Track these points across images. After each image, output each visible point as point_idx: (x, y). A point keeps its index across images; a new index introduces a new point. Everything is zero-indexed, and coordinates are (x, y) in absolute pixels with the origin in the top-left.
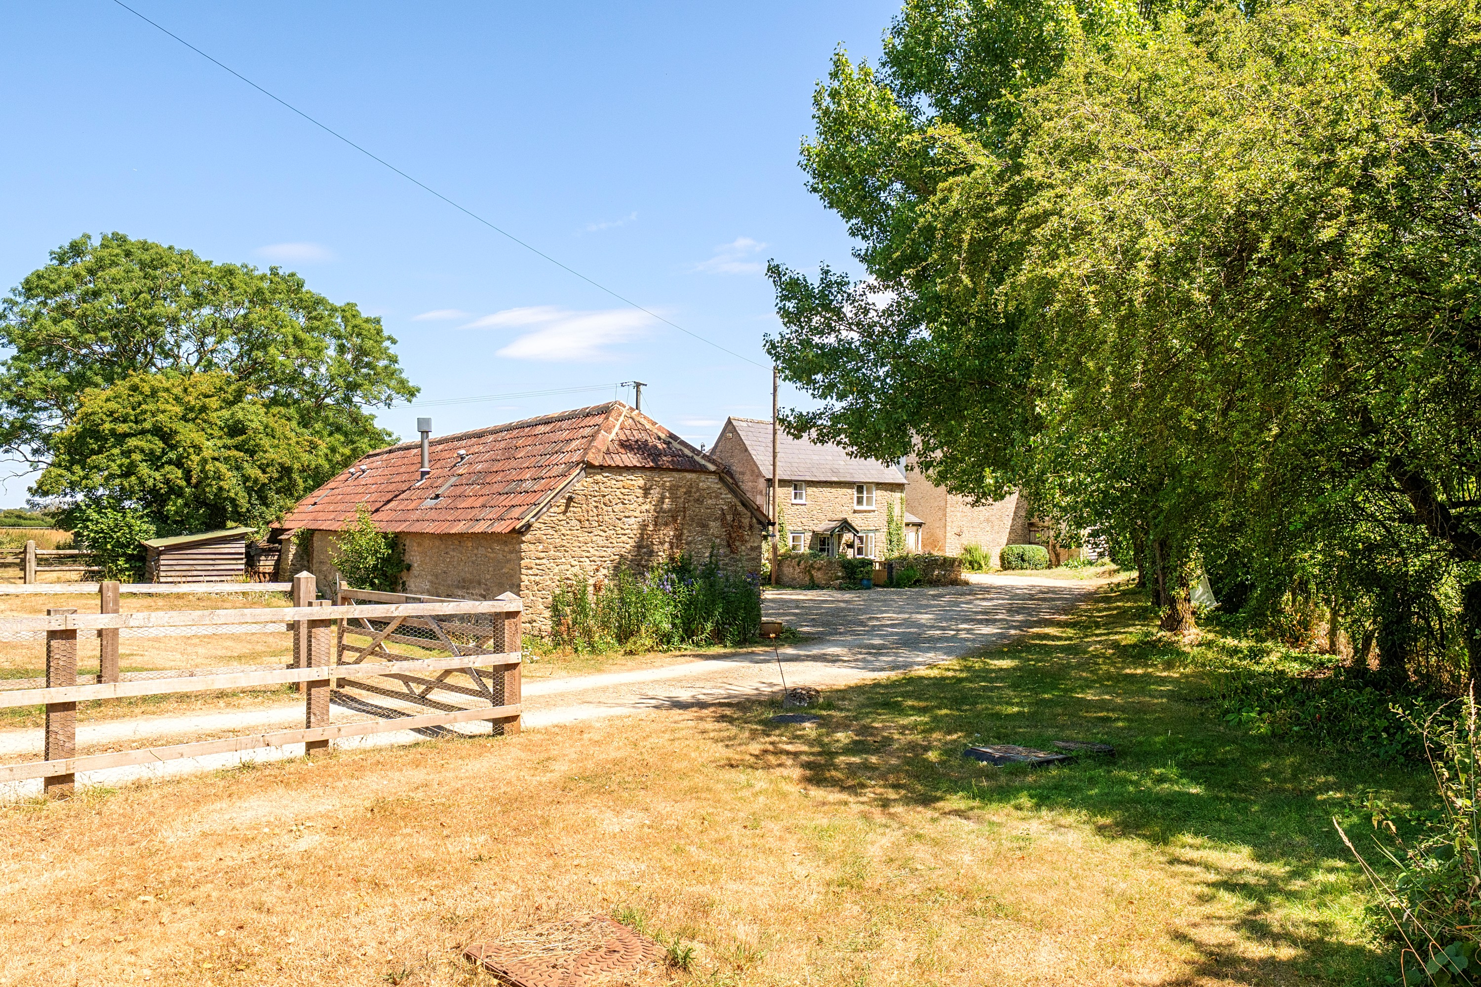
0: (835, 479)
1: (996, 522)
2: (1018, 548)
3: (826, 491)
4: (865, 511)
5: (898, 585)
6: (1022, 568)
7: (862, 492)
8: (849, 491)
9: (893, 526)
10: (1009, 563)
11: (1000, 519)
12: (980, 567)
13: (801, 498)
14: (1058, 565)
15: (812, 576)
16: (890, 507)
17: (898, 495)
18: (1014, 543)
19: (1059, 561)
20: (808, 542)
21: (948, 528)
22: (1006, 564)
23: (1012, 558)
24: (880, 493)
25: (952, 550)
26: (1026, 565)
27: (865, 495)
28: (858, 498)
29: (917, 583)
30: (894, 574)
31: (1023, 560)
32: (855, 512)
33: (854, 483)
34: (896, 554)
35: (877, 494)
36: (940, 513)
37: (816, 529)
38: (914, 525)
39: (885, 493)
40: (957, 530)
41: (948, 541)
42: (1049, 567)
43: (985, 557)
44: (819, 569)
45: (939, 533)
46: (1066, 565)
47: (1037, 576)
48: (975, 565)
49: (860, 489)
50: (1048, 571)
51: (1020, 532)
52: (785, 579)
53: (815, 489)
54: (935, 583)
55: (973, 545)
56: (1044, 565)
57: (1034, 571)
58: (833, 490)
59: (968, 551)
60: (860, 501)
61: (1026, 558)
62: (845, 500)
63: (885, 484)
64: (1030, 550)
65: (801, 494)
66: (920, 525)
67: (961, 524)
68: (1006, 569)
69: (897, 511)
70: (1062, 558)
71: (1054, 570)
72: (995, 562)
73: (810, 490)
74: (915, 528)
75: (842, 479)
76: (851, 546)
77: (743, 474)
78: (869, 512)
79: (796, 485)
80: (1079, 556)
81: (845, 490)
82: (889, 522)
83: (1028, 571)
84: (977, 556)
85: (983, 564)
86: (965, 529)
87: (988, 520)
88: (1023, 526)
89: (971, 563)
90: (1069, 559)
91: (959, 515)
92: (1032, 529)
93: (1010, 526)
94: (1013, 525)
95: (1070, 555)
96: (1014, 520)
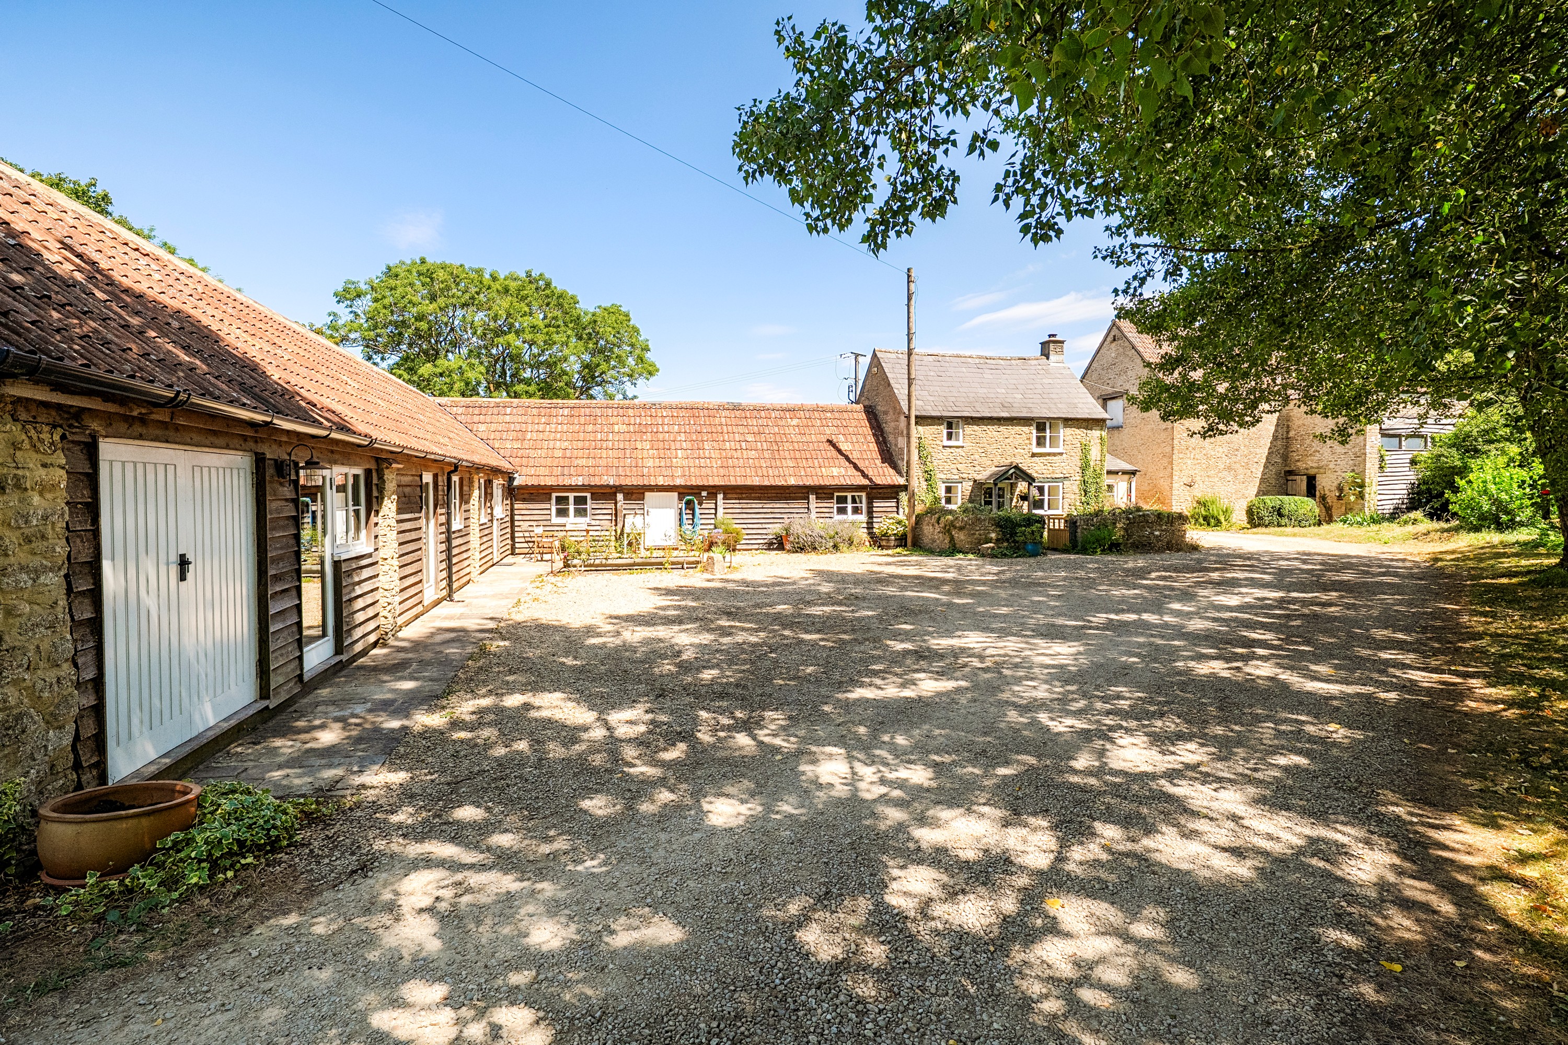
0: (1005, 415)
1: (1241, 471)
2: (1272, 501)
3: (992, 431)
4: (1049, 454)
5: (1084, 551)
6: (1279, 525)
7: (1044, 430)
8: (1026, 429)
9: (1089, 472)
10: (1260, 518)
11: (1247, 466)
12: (1218, 523)
13: (957, 439)
14: (1330, 520)
15: (952, 539)
16: (1085, 449)
17: (1096, 433)
18: (1264, 494)
19: (1332, 516)
20: (968, 493)
21: (1175, 478)
22: (1255, 520)
23: (1264, 513)
24: (1069, 431)
25: (1180, 503)
26: (1284, 521)
27: (1048, 434)
28: (1038, 438)
29: (1114, 547)
30: (1079, 534)
31: (1280, 515)
32: (1034, 455)
33: (1032, 419)
34: (1091, 509)
35: (1065, 433)
36: (1165, 461)
37: (978, 477)
38: (1125, 473)
39: (1077, 431)
40: (1187, 480)
41: (1175, 493)
42: (1319, 524)
43: (1225, 512)
44: (961, 529)
45: (1164, 484)
46: (1343, 521)
47: (1304, 536)
48: (1210, 521)
49: (1041, 427)
50: (1316, 529)
51: (1274, 481)
52: (926, 540)
53: (976, 428)
54: (1143, 547)
55: (1208, 497)
56: (1311, 522)
57: (1297, 529)
58: (1002, 428)
59: (1202, 504)
60: (1040, 442)
61: (1285, 512)
62: (1019, 440)
63: (1077, 420)
64: (1290, 502)
65: (957, 434)
66: (1133, 473)
67: (1191, 472)
68: (1255, 526)
69: (1095, 454)
70: (1335, 513)
71: (1325, 527)
72: (1240, 517)
73: (969, 429)
74: (1126, 477)
75: (1014, 415)
76: (1024, 498)
77: (886, 413)
78: (1054, 454)
79: (950, 423)
80: (1362, 509)
81: (1018, 429)
82: (1084, 468)
83: (1289, 529)
84: (1214, 510)
85: (1222, 519)
86: (1198, 478)
87: (1229, 468)
88: (1278, 474)
89: (1205, 518)
90: (1346, 513)
91: (1189, 462)
92: (1290, 478)
93: (1259, 475)
94: (1264, 474)
95: (1349, 509)
96: (1265, 467)
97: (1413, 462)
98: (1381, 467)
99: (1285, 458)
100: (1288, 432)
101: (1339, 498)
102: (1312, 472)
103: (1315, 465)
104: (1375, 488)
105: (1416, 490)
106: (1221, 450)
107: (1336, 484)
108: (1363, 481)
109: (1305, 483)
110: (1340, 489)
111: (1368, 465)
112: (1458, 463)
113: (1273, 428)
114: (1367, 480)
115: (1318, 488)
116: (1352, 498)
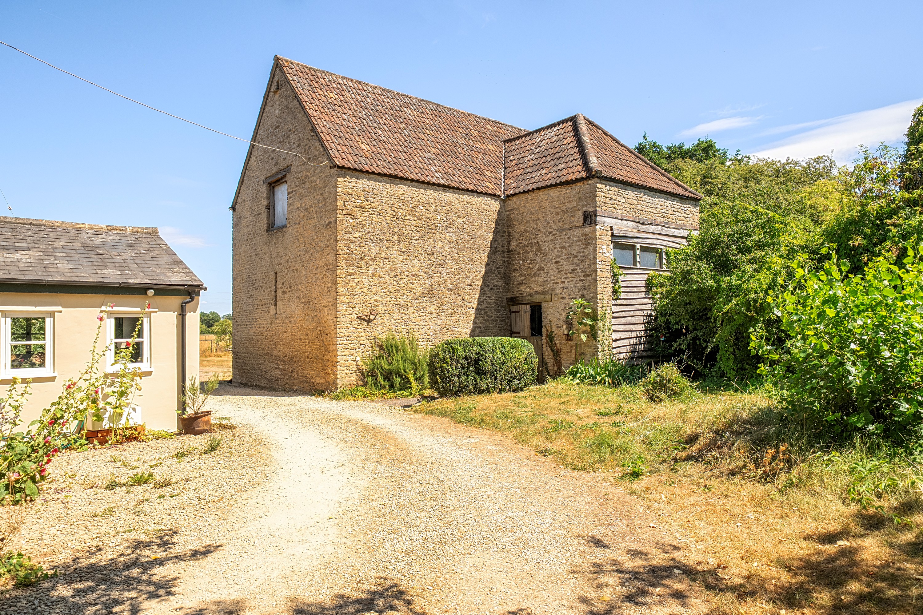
1: (448, 297)
6: (476, 390)
10: (446, 379)
11: (456, 290)
12: (406, 384)
14: (558, 374)
19: (559, 364)
21: (343, 307)
23: (452, 370)
25: (351, 351)
26: (485, 382)
31: (480, 372)
36: (329, 279)
40: (360, 311)
41: (342, 332)
42: (541, 380)
45: (324, 316)
46: (574, 374)
48: (394, 379)
51: (493, 313)
55: (399, 339)
56: (529, 377)
57: (504, 393)
59: (387, 351)
61: (487, 366)
64: (499, 347)
67: (369, 298)
70: (565, 359)
71: (551, 385)
80: (595, 355)
83: (491, 395)
85: (411, 375)
86: (381, 308)
87: (431, 293)
88: (499, 303)
89: (388, 376)
90: (577, 361)
91: (366, 281)
92: (514, 308)
93: (474, 304)
94: (480, 302)
95: (580, 355)
96: (483, 292)
97: (649, 286)
98: (615, 292)
99: (507, 279)
100: (509, 242)
101: (569, 337)
102: (537, 299)
103: (539, 289)
104: (608, 322)
105: (653, 325)
106: (417, 264)
107: (563, 317)
108: (595, 311)
109: (528, 315)
110: (570, 325)
111: (600, 288)
112: (711, 283)
113: (490, 236)
114: (600, 311)
115: (545, 322)
116: (584, 337)
